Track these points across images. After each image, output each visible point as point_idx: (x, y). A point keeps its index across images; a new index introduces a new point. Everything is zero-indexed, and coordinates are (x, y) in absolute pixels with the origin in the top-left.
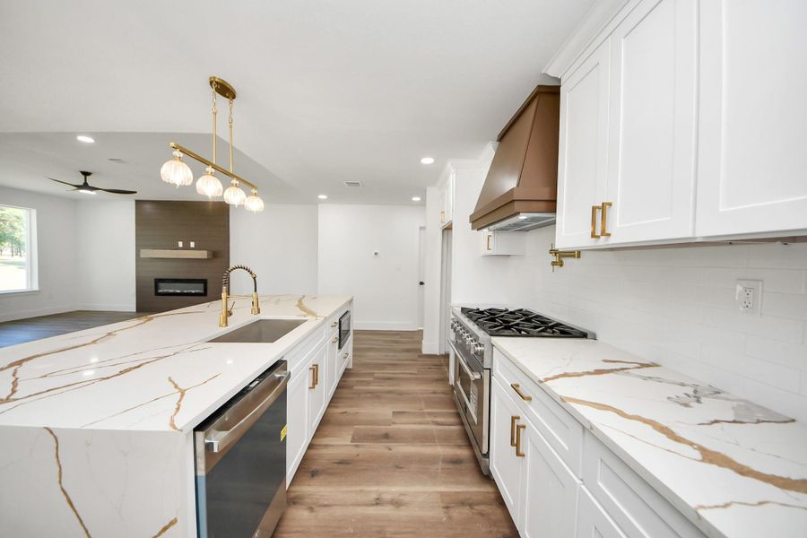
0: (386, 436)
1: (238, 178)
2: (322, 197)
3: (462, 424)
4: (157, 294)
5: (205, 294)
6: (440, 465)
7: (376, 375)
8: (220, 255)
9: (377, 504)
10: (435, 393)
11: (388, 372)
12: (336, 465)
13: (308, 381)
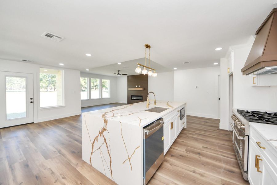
0: (199, 154)
1: (151, 69)
2: (175, 69)
3: (237, 159)
4: (132, 99)
5: (142, 100)
6: (223, 170)
7: (196, 132)
8: (146, 89)
9: (193, 172)
10: (224, 145)
11: (202, 132)
12: (179, 156)
13: (170, 127)
